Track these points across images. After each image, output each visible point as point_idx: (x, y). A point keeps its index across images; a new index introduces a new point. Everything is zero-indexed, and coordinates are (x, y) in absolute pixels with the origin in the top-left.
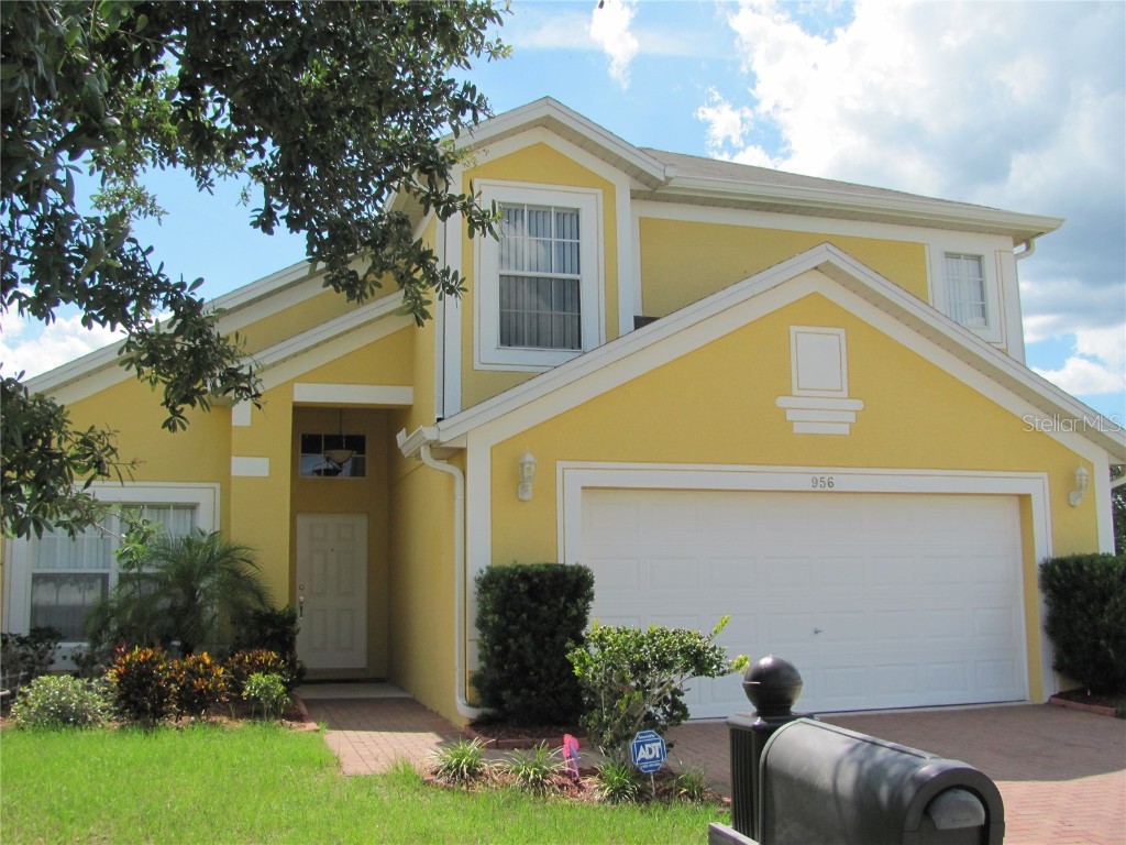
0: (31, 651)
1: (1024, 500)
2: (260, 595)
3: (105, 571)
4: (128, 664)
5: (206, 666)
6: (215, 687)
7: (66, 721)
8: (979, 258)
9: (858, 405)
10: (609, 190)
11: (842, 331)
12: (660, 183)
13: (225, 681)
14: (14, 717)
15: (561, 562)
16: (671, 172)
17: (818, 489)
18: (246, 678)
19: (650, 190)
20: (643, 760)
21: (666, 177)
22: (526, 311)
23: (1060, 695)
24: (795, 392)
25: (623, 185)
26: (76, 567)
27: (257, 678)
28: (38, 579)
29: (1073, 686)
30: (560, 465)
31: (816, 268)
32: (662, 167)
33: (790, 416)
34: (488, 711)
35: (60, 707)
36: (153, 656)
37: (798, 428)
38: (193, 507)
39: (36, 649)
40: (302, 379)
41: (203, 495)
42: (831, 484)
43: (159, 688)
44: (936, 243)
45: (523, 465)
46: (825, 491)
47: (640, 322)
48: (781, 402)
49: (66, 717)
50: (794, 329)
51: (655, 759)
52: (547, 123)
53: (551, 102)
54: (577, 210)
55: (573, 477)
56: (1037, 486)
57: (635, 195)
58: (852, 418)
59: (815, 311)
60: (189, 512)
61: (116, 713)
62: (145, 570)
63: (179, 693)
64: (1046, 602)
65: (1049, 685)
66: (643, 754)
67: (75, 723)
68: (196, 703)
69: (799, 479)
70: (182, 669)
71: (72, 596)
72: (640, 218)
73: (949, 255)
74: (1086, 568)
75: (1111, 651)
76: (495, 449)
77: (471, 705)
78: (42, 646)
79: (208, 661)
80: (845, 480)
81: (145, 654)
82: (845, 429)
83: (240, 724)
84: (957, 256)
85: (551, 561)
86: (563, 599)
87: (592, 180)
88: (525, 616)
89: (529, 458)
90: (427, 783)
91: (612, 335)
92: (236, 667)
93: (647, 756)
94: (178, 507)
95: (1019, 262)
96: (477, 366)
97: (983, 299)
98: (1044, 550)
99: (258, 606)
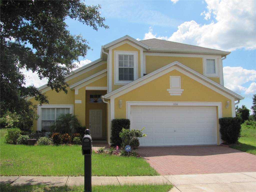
0: (41, 134)
1: (217, 107)
2: (79, 124)
3: (54, 120)
4: (54, 135)
5: (67, 136)
6: (68, 139)
7: (45, 144)
8: (214, 60)
9: (183, 90)
10: (139, 51)
11: (180, 77)
12: (148, 50)
13: (70, 138)
14: (37, 143)
15: (127, 118)
16: (150, 48)
17: (175, 105)
18: (74, 138)
19: (146, 51)
20: (127, 150)
21: (149, 49)
22: (124, 74)
23: (223, 144)
24: (170, 88)
25: (142, 50)
26: (49, 119)
27: (76, 138)
28: (43, 121)
29: (225, 142)
30: (127, 102)
31: (175, 65)
32: (148, 47)
33: (169, 92)
34: (113, 144)
35: (44, 142)
36: (58, 134)
37: (171, 95)
38: (69, 109)
39: (42, 133)
40: (87, 86)
41: (71, 106)
42: (177, 104)
43: (59, 139)
44: (205, 58)
45: (120, 102)
46: (176, 106)
47: (144, 75)
48: (168, 90)
49: (45, 143)
50: (170, 76)
51: (129, 150)
52: (127, 40)
53: (128, 36)
54: (133, 55)
55: (129, 104)
56: (219, 105)
57: (144, 52)
58: (182, 92)
59: (175, 73)
60: (68, 109)
61: (53, 143)
62: (60, 120)
63: (63, 140)
64: (220, 126)
65: (221, 142)
66: (127, 149)
67: (46, 144)
68: (66, 142)
69: (171, 104)
70: (63, 136)
71: (49, 124)
72: (146, 56)
73: (207, 60)
74: (225, 120)
75: (229, 135)
76: (116, 99)
77: (110, 143)
78: (43, 133)
79: (67, 135)
80: (180, 104)
81: (57, 134)
82: (180, 95)
83: (73, 145)
84: (209, 60)
85: (125, 118)
86: (124, 125)
87: (136, 50)
88: (118, 127)
89: (121, 101)
90: (95, 153)
91: (139, 77)
92: (73, 136)
93: (128, 149)
94: (66, 109)
95: (223, 60)
96: (115, 84)
97: (215, 68)
98: (220, 116)
99: (78, 126)
